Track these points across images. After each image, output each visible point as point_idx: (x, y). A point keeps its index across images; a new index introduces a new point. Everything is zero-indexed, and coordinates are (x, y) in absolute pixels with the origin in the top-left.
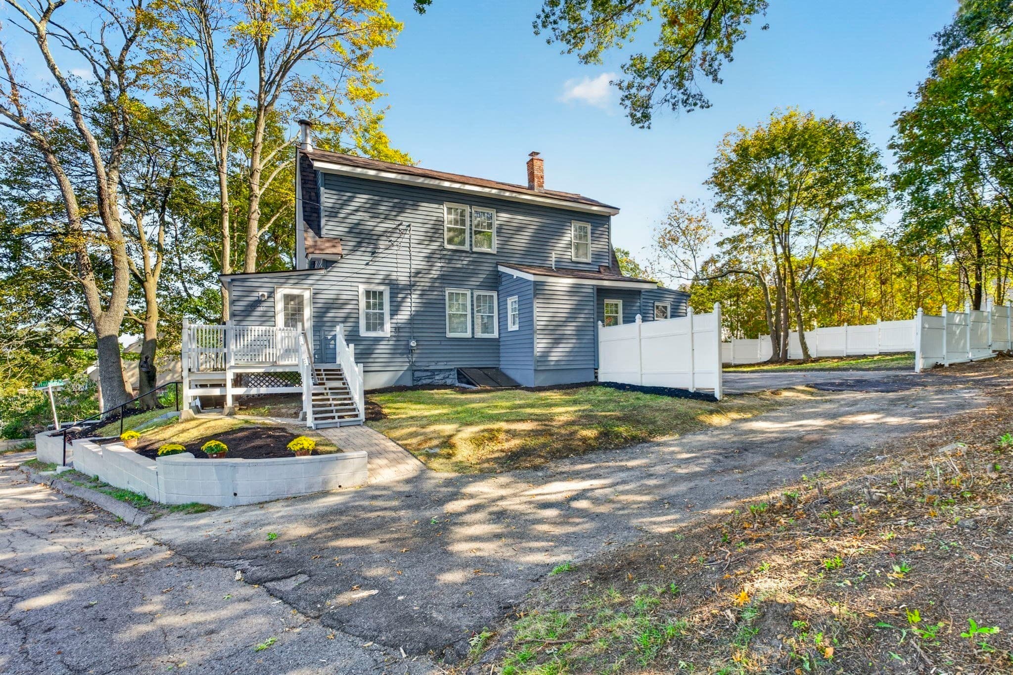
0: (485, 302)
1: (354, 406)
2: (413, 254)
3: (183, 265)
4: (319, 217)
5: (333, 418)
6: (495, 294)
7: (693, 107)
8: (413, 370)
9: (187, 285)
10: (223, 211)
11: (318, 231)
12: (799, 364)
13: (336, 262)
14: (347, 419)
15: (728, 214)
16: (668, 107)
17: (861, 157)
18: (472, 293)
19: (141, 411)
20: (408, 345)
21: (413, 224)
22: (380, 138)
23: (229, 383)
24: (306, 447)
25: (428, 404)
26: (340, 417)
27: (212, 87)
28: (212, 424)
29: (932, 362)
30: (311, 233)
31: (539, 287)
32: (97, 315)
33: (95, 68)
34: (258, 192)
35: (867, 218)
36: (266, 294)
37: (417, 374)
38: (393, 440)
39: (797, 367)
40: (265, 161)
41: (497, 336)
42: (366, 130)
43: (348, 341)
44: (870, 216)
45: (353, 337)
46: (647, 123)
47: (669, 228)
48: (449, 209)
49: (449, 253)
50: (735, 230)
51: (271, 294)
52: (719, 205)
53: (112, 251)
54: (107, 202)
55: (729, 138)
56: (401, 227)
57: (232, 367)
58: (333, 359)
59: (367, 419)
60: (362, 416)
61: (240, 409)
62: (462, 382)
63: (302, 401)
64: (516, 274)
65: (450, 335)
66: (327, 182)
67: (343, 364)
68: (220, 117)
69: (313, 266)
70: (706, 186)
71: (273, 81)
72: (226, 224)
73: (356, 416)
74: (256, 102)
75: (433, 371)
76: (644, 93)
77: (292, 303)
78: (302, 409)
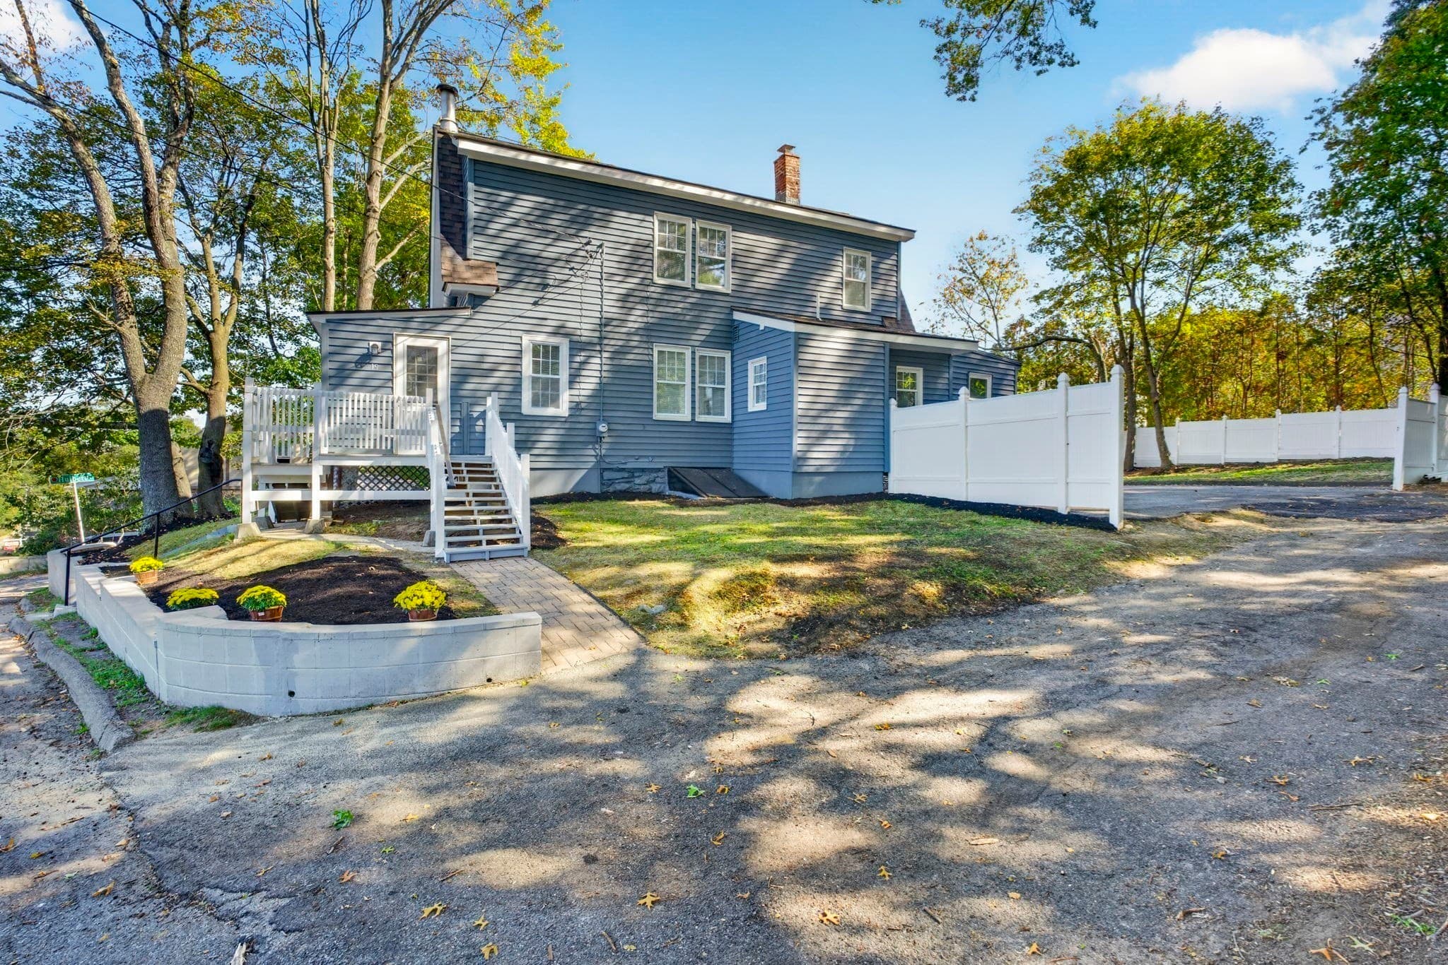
0: (712, 364)
1: (514, 524)
2: (606, 289)
3: (272, 311)
4: (464, 228)
5: (479, 543)
6: (727, 355)
7: (1046, 67)
8: (601, 468)
9: (277, 342)
10: (327, 231)
11: (461, 249)
12: (1154, 474)
13: (487, 298)
14: (502, 546)
15: (1052, 253)
16: (1009, 62)
17: (1261, 169)
18: (693, 353)
19: (199, 522)
20: (595, 429)
21: (606, 244)
22: (554, 131)
23: (316, 482)
24: (428, 603)
25: (628, 523)
26: (489, 542)
27: (315, 51)
28: (283, 549)
29: (1418, 473)
30: (450, 251)
31: (802, 342)
32: (139, 378)
33: (147, 18)
34: (379, 205)
35: (1268, 263)
36: (379, 344)
37: (607, 475)
38: (584, 589)
39: (1155, 478)
40: (388, 161)
41: (729, 420)
42: (533, 121)
43: (505, 417)
44: (1272, 259)
45: (510, 414)
46: (971, 92)
47: (960, 275)
48: (662, 222)
49: (659, 290)
50: (1061, 278)
51: (389, 343)
52: (1041, 241)
53: (164, 285)
54: (156, 214)
55: (1052, 144)
56: (588, 248)
57: (322, 456)
58: (481, 449)
59: (533, 547)
60: (526, 541)
61: (333, 524)
62: (675, 489)
63: (429, 514)
64: (763, 322)
65: (658, 416)
66: (478, 174)
67: (495, 457)
68: (326, 94)
69: (454, 302)
70: (1017, 216)
71: (403, 44)
72: (331, 250)
73: (517, 541)
74: (379, 75)
75: (632, 471)
76: (972, 40)
77: (420, 359)
78: (429, 528)
